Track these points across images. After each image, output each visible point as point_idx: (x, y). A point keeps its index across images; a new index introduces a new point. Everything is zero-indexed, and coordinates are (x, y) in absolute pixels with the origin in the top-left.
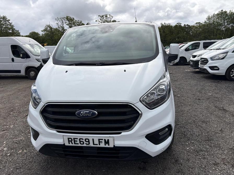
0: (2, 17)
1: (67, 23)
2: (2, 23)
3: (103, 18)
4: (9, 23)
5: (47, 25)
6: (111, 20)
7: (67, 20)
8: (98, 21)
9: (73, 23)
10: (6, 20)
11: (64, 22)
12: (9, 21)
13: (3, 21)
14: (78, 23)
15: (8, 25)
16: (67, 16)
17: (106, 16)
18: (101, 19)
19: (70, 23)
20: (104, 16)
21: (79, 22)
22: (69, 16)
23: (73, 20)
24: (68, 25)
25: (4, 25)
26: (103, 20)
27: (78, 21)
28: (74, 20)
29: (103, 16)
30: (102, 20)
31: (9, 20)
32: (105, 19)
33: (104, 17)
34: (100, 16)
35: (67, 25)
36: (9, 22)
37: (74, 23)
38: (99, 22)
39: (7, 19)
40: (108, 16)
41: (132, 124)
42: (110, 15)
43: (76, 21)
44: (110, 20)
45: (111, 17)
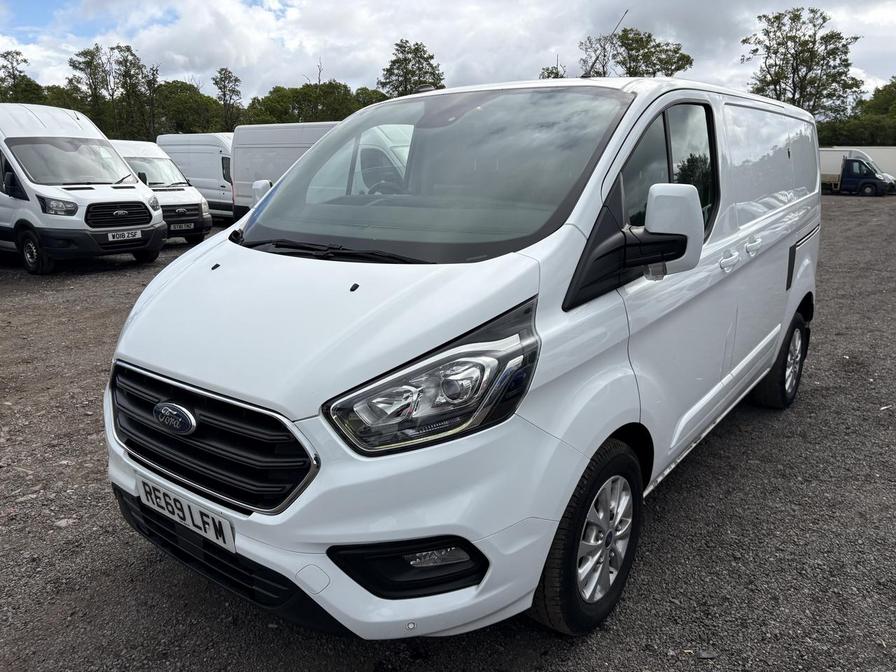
0: (413, 48)
1: (619, 58)
2: (410, 67)
3: (779, 28)
4: (431, 66)
5: (548, 69)
6: (815, 34)
7: (621, 46)
8: (752, 41)
9: (644, 55)
10: (421, 57)
11: (610, 51)
12: (432, 62)
13: (413, 62)
14: (664, 56)
15: (426, 73)
16: (625, 31)
17: (796, 18)
18: (767, 33)
19: (630, 56)
20: (787, 18)
21: (667, 50)
22: (631, 30)
23: (648, 42)
24: (623, 63)
25: (413, 73)
26: (778, 34)
27: (667, 45)
28: (652, 44)
29: (778, 18)
30: (771, 35)
31: (432, 57)
32: (786, 28)
33: (786, 20)
34: (764, 16)
35: (619, 67)
36: (429, 64)
37: (647, 57)
38: (758, 46)
39: (425, 52)
40: (805, 16)
41: (285, 491)
42: (812, 11)
43: (658, 45)
44: (811, 32)
45: (820, 21)
